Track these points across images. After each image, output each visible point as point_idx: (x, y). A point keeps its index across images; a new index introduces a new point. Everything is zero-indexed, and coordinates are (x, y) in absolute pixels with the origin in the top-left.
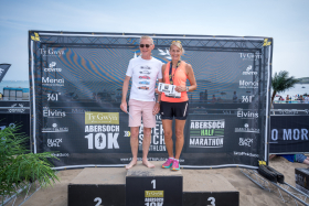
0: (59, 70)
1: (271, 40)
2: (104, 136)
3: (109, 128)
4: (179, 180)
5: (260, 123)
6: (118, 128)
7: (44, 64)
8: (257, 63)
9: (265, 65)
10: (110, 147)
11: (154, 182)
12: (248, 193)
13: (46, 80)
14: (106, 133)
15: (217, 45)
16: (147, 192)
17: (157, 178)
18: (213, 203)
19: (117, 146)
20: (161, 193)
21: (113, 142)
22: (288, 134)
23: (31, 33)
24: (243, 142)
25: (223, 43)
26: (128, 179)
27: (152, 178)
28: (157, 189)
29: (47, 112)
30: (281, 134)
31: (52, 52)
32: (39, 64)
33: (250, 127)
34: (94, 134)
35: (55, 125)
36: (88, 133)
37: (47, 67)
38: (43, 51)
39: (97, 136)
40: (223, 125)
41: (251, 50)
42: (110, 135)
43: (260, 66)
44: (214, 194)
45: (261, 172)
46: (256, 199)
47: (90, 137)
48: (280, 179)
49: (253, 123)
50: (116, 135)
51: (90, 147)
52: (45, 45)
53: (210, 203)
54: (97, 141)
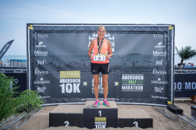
0: (45, 46)
1: (173, 26)
2: (71, 85)
3: (74, 81)
4: (116, 111)
5: (168, 77)
6: (79, 81)
7: (35, 43)
8: (165, 40)
9: (170, 42)
10: (75, 92)
11: (100, 112)
12: (160, 121)
13: (37, 53)
14: (72, 83)
15: (140, 30)
17: (102, 110)
18: (137, 125)
19: (79, 91)
20: (105, 119)
21: (77, 89)
22: (188, 85)
23: (28, 25)
24: (157, 90)
25: (143, 29)
26: (85, 110)
27: (99, 110)
28: (102, 116)
29: (37, 72)
30: (184, 86)
31: (40, 36)
32: (32, 43)
33: (161, 80)
34: (65, 84)
35: (42, 79)
36: (61, 84)
37: (37, 44)
38: (35, 35)
39: (67, 85)
40: (142, 78)
41: (161, 33)
43: (167, 42)
44: (137, 120)
45: (169, 108)
46: (165, 124)
47: (63, 86)
48: (180, 112)
49: (164, 78)
50: (79, 85)
51: (63, 92)
52: (36, 32)
53: (134, 125)
54: (67, 88)
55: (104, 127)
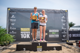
4: (46, 43)
6: (29, 32)
7: (11, 16)
10: (27, 38)
13: (11, 20)
16: (37, 47)
17: (40, 43)
20: (41, 47)
23: (8, 8)
28: (40, 46)
29: (11, 28)
33: (65, 32)
34: (23, 34)
36: (21, 34)
42: (27, 34)
47: (22, 35)
48: (72, 44)
50: (29, 34)
51: (22, 37)
53: (54, 49)
54: (24, 36)
55: (41, 50)
